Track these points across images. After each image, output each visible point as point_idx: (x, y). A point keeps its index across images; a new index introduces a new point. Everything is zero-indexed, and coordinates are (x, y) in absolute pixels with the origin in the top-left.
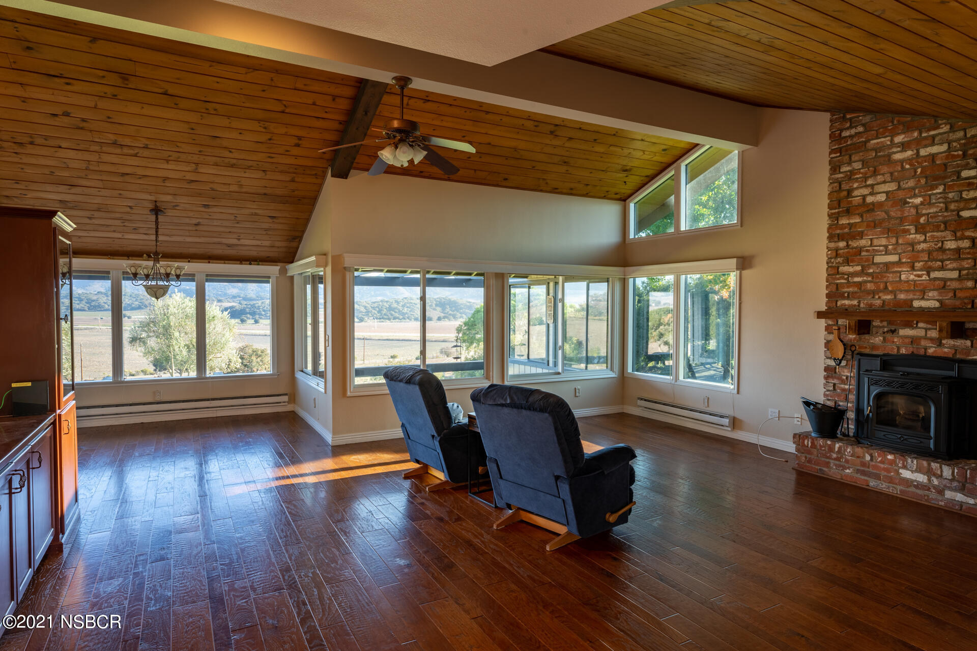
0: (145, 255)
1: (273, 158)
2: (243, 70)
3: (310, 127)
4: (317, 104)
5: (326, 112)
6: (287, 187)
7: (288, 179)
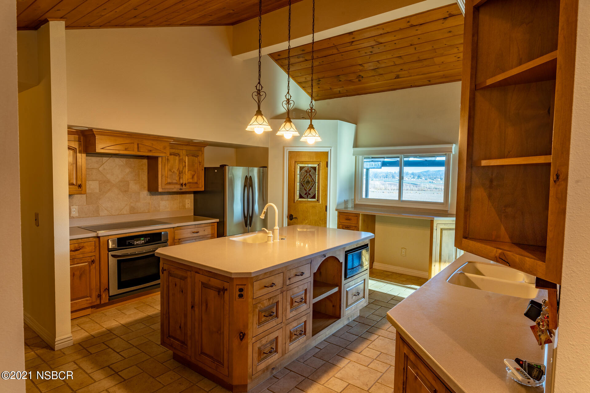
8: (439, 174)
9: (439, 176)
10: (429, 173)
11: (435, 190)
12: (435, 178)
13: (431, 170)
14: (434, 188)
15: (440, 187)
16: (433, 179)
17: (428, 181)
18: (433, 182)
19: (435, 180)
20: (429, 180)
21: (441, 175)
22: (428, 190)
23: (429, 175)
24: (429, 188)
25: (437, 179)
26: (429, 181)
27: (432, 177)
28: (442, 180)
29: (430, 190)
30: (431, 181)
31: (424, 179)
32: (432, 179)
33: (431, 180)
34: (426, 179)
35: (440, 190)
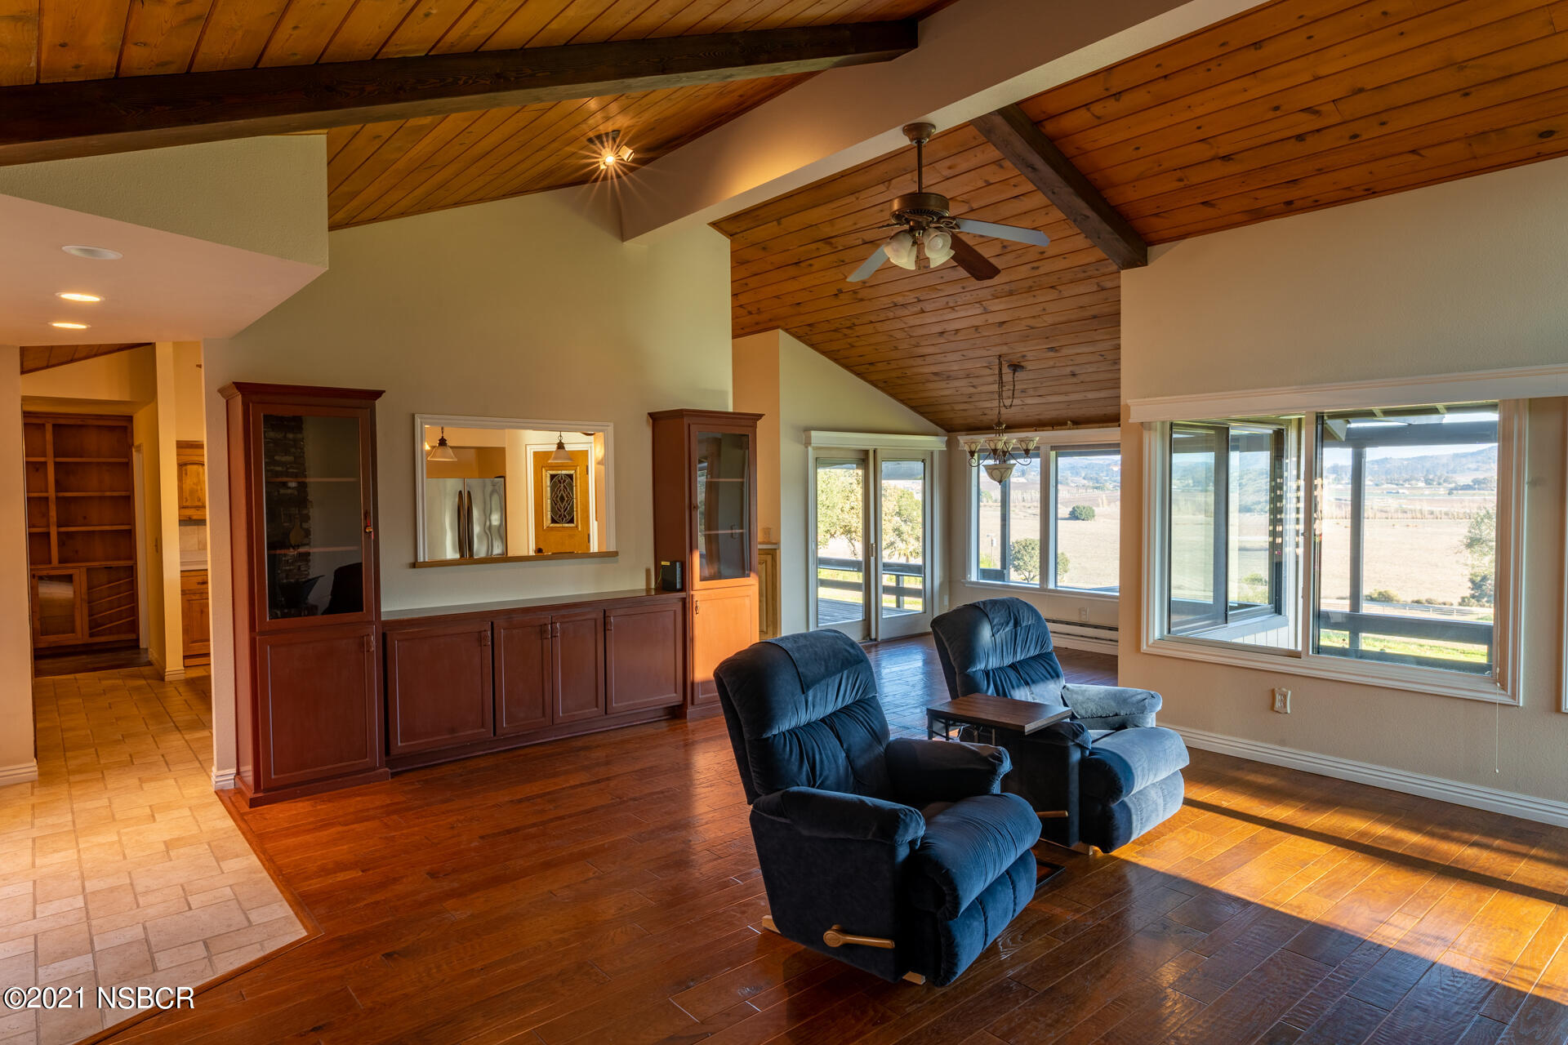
0: (1069, 422)
1: (1038, 268)
2: (882, 188)
3: (1025, 213)
4: (992, 181)
5: (1015, 186)
6: (1107, 299)
7: (1095, 288)
8: (1423, 467)
9: (1422, 473)
10: (1388, 466)
11: (1400, 515)
12: (1406, 480)
13: (1393, 457)
14: (1396, 511)
15: (1418, 507)
16: (1401, 482)
17: (1383, 489)
18: (1401, 491)
19: (1407, 485)
20: (1385, 486)
21: (1427, 471)
22: (1379, 515)
23: (1387, 472)
24: (1382, 511)
25: (1413, 482)
26: (1386, 489)
27: (1396, 476)
28: (1430, 484)
29: (1384, 515)
30: (1394, 489)
31: (1371, 483)
32: (1397, 485)
33: (1395, 486)
34: (1377, 485)
35: (1419, 515)
